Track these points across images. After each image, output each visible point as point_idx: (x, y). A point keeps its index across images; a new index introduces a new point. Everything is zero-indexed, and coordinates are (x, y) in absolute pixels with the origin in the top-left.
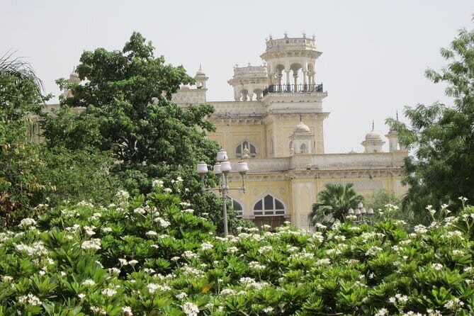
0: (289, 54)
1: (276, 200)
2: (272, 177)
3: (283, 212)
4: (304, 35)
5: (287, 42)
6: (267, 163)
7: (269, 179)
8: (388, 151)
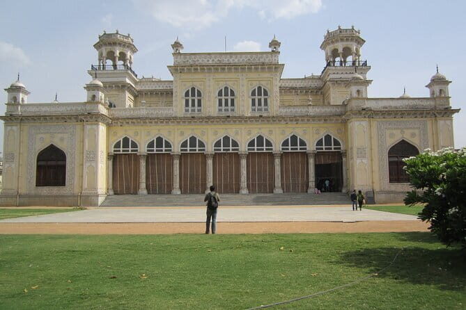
0: (342, 40)
1: (334, 139)
2: (330, 120)
3: (340, 148)
4: (353, 27)
5: (340, 32)
6: (327, 109)
7: (328, 121)
8: (429, 96)
